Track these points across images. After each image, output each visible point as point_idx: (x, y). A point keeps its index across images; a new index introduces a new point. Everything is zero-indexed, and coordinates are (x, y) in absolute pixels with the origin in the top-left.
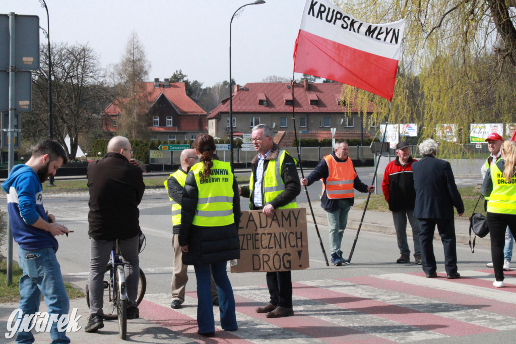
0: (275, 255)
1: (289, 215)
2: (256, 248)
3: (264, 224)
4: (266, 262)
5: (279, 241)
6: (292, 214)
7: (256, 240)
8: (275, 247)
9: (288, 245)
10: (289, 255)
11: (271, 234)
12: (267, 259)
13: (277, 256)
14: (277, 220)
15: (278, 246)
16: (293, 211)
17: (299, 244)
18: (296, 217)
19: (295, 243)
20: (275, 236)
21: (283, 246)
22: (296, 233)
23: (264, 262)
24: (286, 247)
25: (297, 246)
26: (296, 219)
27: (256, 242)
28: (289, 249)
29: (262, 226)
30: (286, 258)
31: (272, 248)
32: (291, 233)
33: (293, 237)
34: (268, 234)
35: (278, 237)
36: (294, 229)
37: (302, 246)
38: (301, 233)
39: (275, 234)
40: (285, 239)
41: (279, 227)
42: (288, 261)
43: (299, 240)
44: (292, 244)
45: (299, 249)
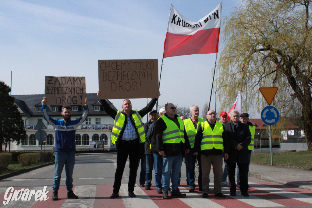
0: (69, 97)
1: (77, 79)
2: (59, 94)
3: (64, 83)
4: (64, 100)
5: (71, 90)
6: (78, 79)
7: (59, 90)
8: (69, 93)
9: (76, 93)
10: (76, 97)
11: (67, 87)
12: (64, 99)
13: (69, 98)
14: (71, 81)
15: (70, 93)
16: (79, 78)
17: (81, 93)
18: (80, 80)
19: (79, 92)
20: (69, 88)
21: (73, 93)
22: (80, 87)
23: (62, 100)
24: (74, 93)
25: (80, 94)
26: (80, 81)
27: (59, 91)
28: (76, 95)
29: (63, 83)
30: (75, 99)
31: (67, 94)
32: (77, 87)
33: (78, 89)
34: (66, 87)
35: (71, 88)
36: (79, 85)
37: (83, 93)
38: (83, 87)
39: (69, 87)
40: (74, 90)
41: (72, 84)
42: (75, 100)
43: (81, 91)
44: (78, 92)
45: (81, 95)
